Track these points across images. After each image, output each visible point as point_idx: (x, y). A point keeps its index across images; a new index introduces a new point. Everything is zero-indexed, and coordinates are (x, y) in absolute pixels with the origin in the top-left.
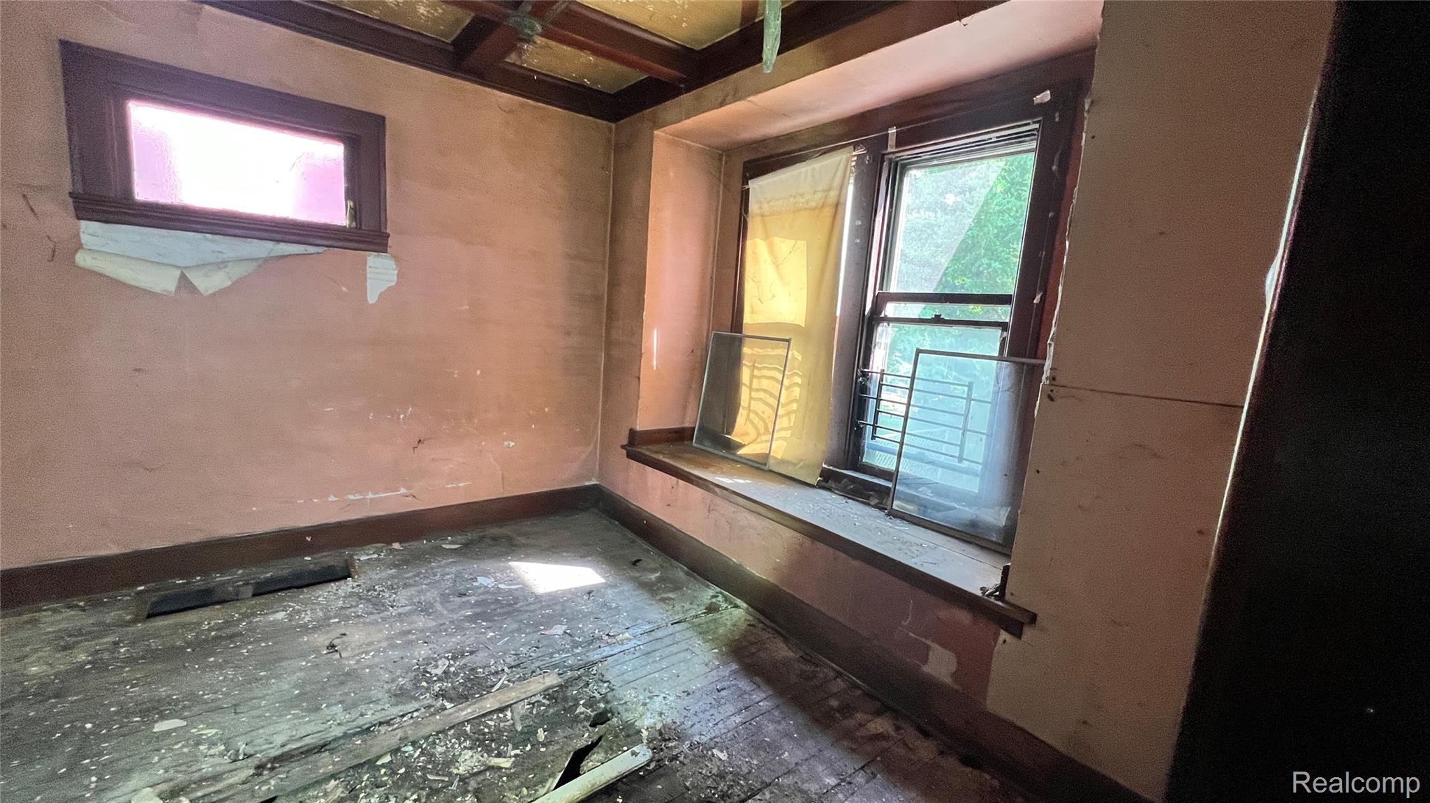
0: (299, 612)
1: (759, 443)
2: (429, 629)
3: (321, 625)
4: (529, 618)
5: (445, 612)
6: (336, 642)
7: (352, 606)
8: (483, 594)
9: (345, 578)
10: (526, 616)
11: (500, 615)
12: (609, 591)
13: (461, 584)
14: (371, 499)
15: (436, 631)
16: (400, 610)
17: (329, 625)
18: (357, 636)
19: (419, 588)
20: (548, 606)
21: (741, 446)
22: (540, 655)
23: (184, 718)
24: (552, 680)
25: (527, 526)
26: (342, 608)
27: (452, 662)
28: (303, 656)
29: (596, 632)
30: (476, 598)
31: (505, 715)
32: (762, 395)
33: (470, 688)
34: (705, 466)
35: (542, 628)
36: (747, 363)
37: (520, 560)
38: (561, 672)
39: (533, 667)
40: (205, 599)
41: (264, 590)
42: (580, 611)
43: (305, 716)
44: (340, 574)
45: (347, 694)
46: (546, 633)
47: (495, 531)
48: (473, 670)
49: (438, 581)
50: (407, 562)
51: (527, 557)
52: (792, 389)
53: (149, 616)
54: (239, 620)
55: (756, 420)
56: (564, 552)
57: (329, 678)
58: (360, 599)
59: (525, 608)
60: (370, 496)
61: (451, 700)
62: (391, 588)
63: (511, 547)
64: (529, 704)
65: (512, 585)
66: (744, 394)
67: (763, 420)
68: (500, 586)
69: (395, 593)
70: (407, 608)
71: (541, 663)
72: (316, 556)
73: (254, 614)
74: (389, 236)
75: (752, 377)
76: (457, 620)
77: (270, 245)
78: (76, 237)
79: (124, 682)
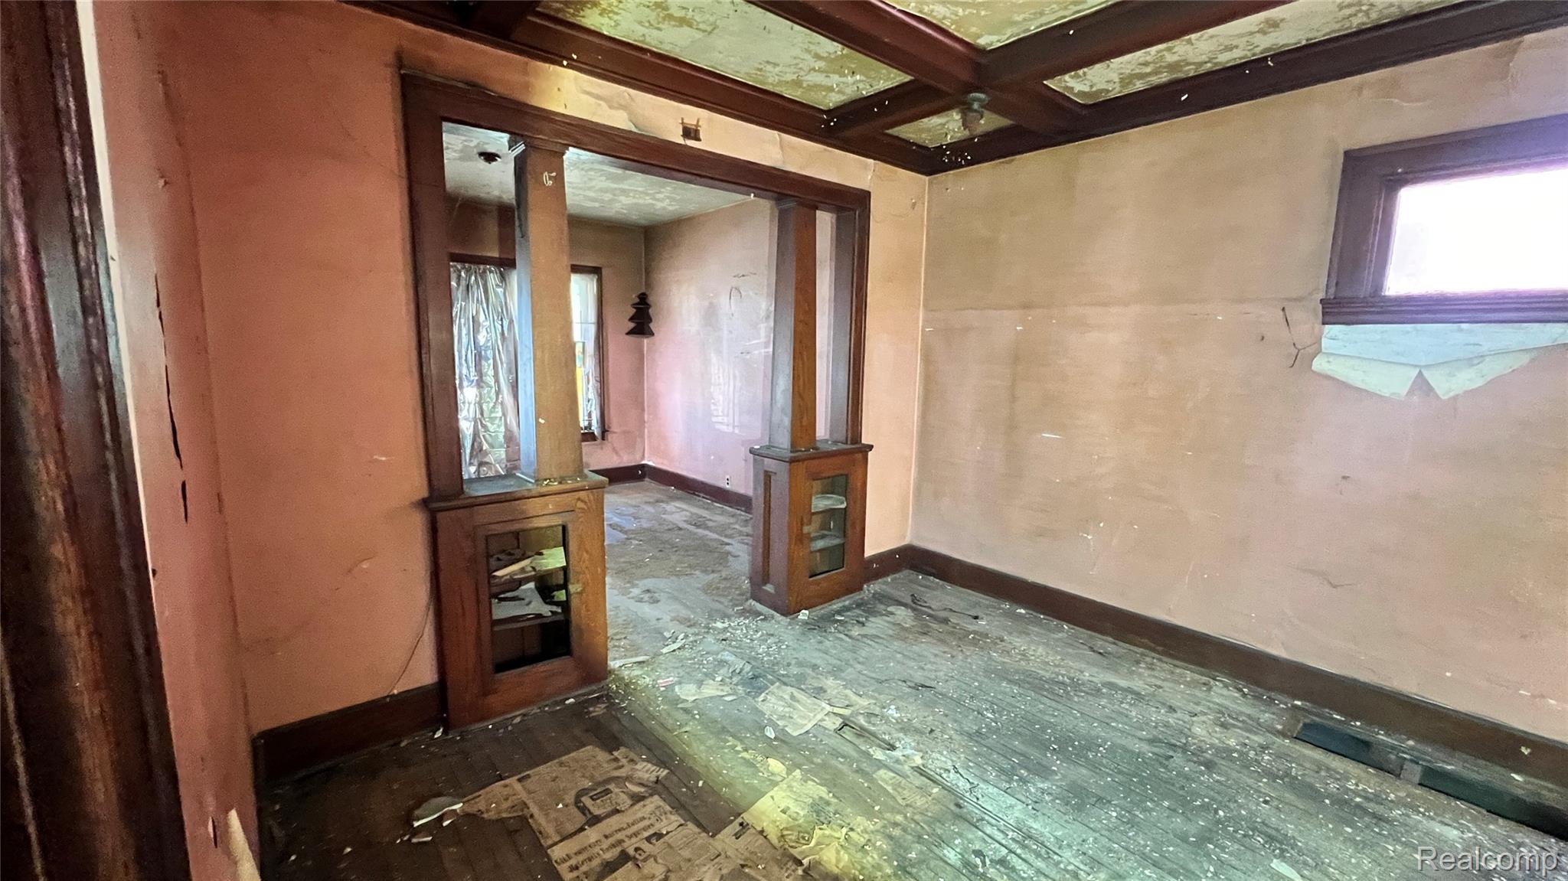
23: (1302, 875)
40: (1358, 751)
41: (1435, 781)
53: (1299, 738)
54: (1395, 804)
72: (1530, 780)
73: (1415, 809)
78: (1319, 342)
79: (1257, 791)
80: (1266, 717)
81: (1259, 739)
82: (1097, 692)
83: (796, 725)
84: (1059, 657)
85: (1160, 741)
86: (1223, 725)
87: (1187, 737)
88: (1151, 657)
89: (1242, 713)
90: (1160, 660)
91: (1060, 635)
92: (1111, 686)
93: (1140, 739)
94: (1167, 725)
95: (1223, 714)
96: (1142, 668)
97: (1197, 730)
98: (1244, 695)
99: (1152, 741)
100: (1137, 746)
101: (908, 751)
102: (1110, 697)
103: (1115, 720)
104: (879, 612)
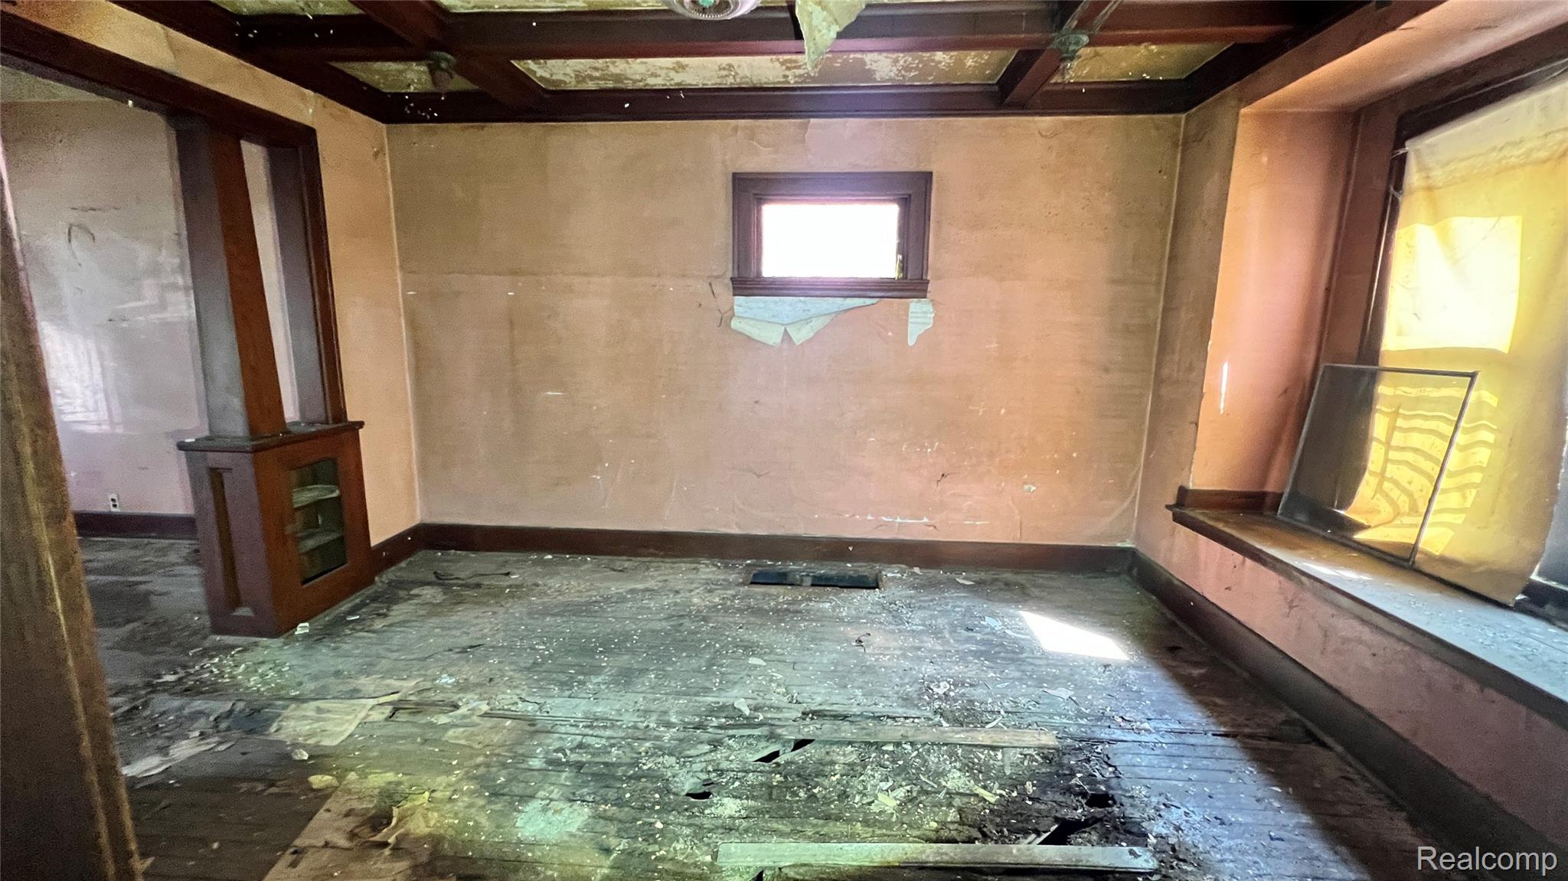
0: (839, 607)
1: (1397, 526)
2: (936, 651)
3: (854, 621)
4: (1033, 672)
5: (952, 641)
6: (862, 639)
7: (877, 613)
8: (988, 634)
9: (874, 588)
10: (1030, 668)
11: (1003, 659)
12: (1131, 672)
13: (969, 620)
14: (900, 523)
15: (943, 655)
16: (914, 627)
17: (859, 624)
18: (878, 639)
19: (931, 612)
20: (1056, 666)
21: (1361, 527)
22: (1039, 710)
23: (765, 661)
24: (1049, 740)
25: (1042, 578)
26: (870, 613)
27: (952, 687)
28: (839, 642)
29: (1108, 709)
30: (982, 637)
31: (996, 755)
32: (1409, 456)
33: (967, 717)
34: (1291, 547)
35: (1045, 685)
36: (1384, 409)
37: (1031, 610)
38: (1059, 736)
39: (1030, 720)
40: (781, 579)
41: (820, 582)
42: (1091, 681)
43: (836, 689)
44: (872, 585)
45: (867, 683)
46: (1050, 691)
47: (1008, 576)
48: (971, 702)
49: (948, 611)
50: (923, 587)
51: (1040, 610)
52: (1473, 451)
53: (752, 583)
54: (801, 601)
55: (1395, 493)
56: (1082, 615)
57: (855, 665)
58: (884, 609)
59: (1028, 660)
60: (899, 520)
61: (948, 721)
62: (909, 606)
63: (1022, 595)
64: (1021, 754)
65: (1019, 633)
66: (1375, 455)
67: (1410, 495)
68: (1006, 631)
69: (911, 611)
70: (921, 627)
71: (1039, 719)
72: (855, 564)
73: (811, 600)
74: (928, 283)
75: (1392, 429)
76: (962, 651)
77: (839, 300)
78: (732, 309)
79: (735, 623)
80: (732, 578)
81: (731, 592)
82: (622, 599)
83: (332, 735)
84: (588, 584)
85: (673, 616)
86: (710, 591)
87: (689, 607)
88: (656, 562)
89: (718, 580)
90: (662, 562)
91: (586, 566)
92: (632, 591)
93: (660, 620)
94: (676, 604)
95: (708, 584)
96: (652, 572)
97: (695, 600)
98: (719, 568)
99: (669, 618)
100: (657, 626)
101: (473, 704)
102: (634, 600)
103: (639, 614)
104: (401, 598)
